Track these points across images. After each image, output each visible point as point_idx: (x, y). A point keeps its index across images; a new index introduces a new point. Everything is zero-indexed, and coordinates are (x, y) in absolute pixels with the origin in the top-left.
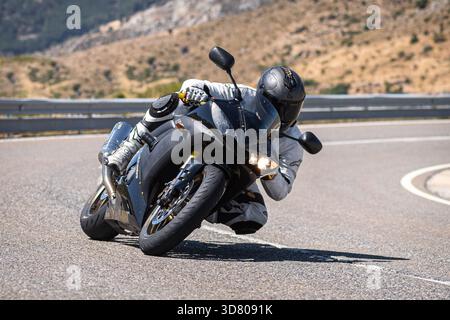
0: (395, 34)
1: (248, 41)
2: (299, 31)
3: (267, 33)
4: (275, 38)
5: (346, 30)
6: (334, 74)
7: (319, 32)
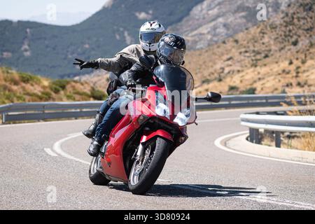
0: (280, 60)
1: (201, 65)
2: (229, 59)
3: (210, 61)
4: (215, 63)
5: (254, 58)
6: (247, 83)
7: (239, 60)
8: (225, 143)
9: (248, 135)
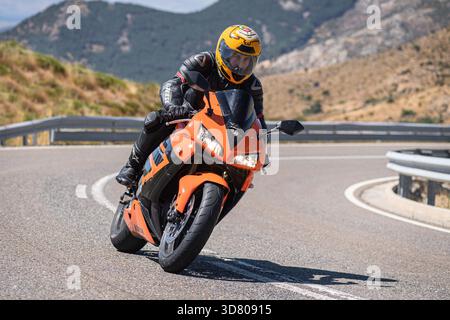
2: (404, 73)
4: (385, 77)
5: (440, 73)
7: (420, 74)
8: (360, 194)
9: (397, 183)
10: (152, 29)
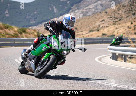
0: (127, 22)
1: (89, 23)
2: (102, 21)
3: (94, 21)
4: (96, 23)
5: (114, 21)
6: (111, 32)
7: (107, 21)
8: (100, 60)
9: (111, 56)
10: (16, 9)
